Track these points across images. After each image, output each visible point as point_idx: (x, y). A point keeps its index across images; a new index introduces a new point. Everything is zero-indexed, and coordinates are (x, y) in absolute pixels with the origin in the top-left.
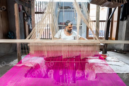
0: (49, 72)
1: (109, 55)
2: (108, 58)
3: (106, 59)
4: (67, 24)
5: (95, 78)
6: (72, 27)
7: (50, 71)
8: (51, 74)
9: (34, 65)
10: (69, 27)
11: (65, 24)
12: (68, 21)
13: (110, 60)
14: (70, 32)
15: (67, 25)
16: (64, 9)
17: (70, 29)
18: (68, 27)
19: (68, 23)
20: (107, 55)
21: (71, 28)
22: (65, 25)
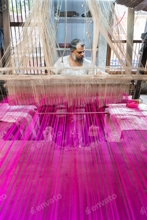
0: (45, 130)
1: (142, 101)
2: (141, 106)
3: (138, 107)
4: (74, 46)
5: (120, 138)
6: (83, 52)
7: (46, 128)
8: (48, 133)
9: (17, 119)
10: (78, 52)
11: (70, 46)
12: (76, 39)
13: (145, 110)
14: (79, 60)
15: (75, 48)
16: (68, 16)
17: (80, 55)
18: (75, 51)
19: (76, 45)
20: (140, 101)
21: (83, 54)
22: (69, 49)
